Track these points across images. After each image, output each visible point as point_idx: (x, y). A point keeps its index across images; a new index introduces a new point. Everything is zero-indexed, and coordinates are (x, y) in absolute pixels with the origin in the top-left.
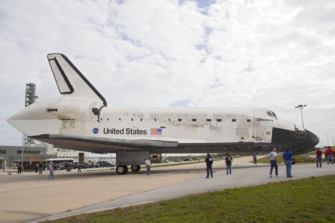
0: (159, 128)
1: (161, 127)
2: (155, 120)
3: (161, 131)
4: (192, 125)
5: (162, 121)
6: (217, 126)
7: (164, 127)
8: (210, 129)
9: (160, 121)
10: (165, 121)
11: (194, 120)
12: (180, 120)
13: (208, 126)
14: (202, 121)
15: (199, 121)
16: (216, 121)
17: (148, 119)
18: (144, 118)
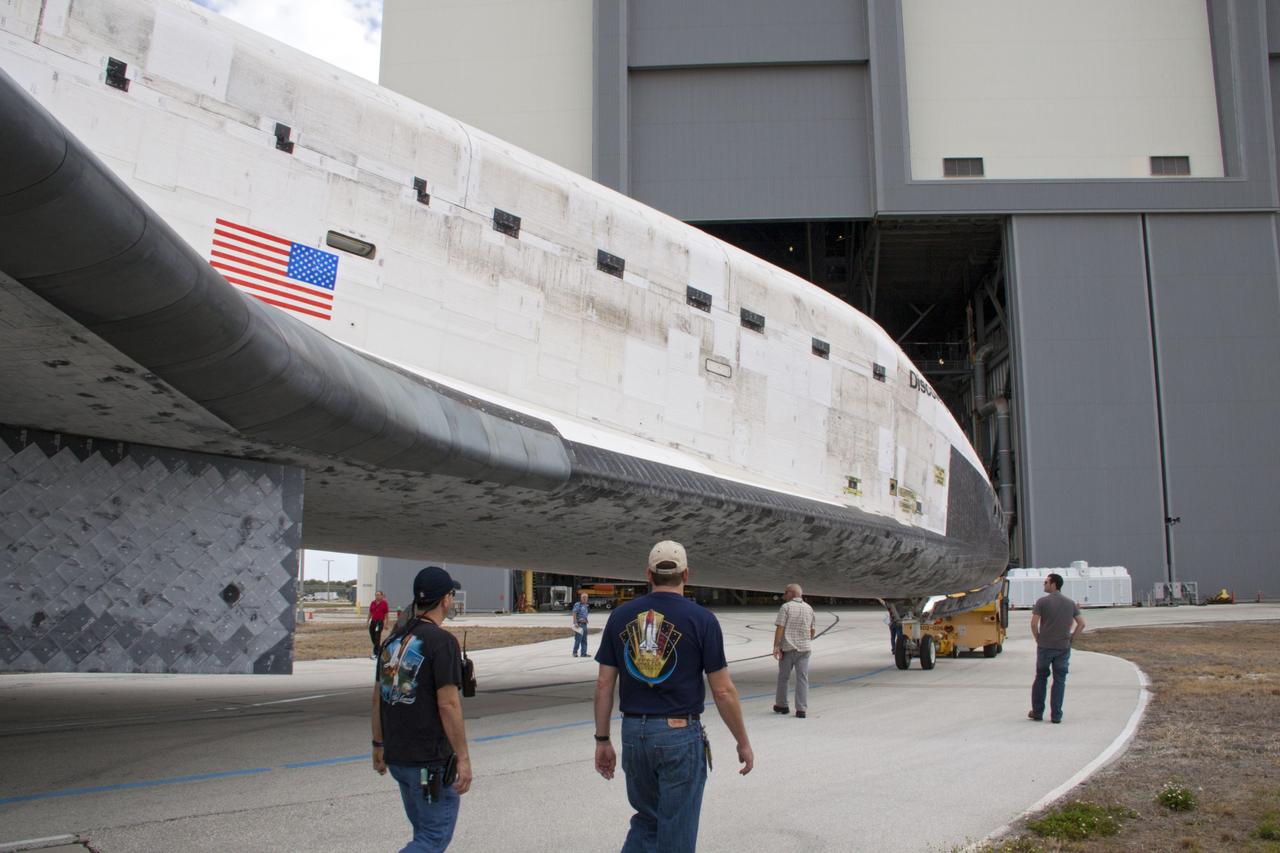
0: (316, 240)
1: (335, 239)
2: (284, 141)
3: (330, 282)
4: (591, 302)
5: (345, 170)
6: (742, 364)
7: (367, 251)
8: (700, 374)
9: (332, 166)
10: (378, 185)
11: (611, 265)
12: (507, 224)
13: (694, 344)
14: (658, 290)
15: (640, 283)
16: (738, 319)
17: (199, 96)
18: (156, 63)
